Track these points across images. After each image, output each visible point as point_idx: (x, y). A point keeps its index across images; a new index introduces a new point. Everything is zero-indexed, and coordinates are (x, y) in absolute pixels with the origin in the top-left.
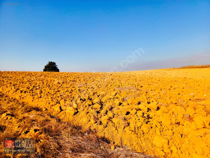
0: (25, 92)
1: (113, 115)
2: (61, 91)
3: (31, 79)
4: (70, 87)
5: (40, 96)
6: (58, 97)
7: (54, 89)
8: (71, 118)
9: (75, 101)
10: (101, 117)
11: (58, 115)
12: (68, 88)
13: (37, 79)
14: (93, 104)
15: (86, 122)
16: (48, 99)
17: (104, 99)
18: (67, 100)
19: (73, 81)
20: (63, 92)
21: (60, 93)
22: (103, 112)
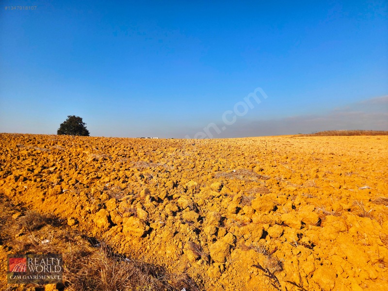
0: (25, 179)
1: (234, 238)
2: (102, 178)
3: (35, 150)
4: (121, 169)
5: (59, 190)
6: (100, 193)
7: (88, 174)
8: (136, 244)
9: (141, 204)
10: (207, 244)
11: (103, 237)
12: (116, 172)
13: (48, 151)
14: (180, 210)
15: (175, 255)
16: (78, 198)
17: (199, 198)
18: (121, 201)
19: (123, 157)
20: (108, 180)
21: (102, 181)
22: (208, 232)
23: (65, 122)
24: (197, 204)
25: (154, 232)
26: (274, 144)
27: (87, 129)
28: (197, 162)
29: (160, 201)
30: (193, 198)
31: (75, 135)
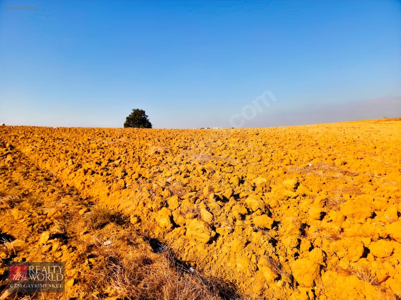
0: (93, 173)
1: (324, 255)
2: (164, 172)
3: (103, 143)
4: (182, 162)
5: (123, 185)
6: (162, 189)
7: (150, 168)
8: (202, 251)
9: (205, 203)
10: (287, 260)
11: (166, 238)
12: (178, 165)
13: (114, 144)
14: (249, 213)
15: (248, 270)
16: (140, 194)
17: (271, 198)
18: (184, 199)
19: (184, 149)
20: (170, 175)
21: (164, 176)
22: (288, 244)
23: (130, 115)
24: (269, 206)
25: (220, 238)
26: (354, 132)
27: (150, 121)
28: (263, 154)
29: (225, 200)
30: (263, 197)
31: (139, 127)
